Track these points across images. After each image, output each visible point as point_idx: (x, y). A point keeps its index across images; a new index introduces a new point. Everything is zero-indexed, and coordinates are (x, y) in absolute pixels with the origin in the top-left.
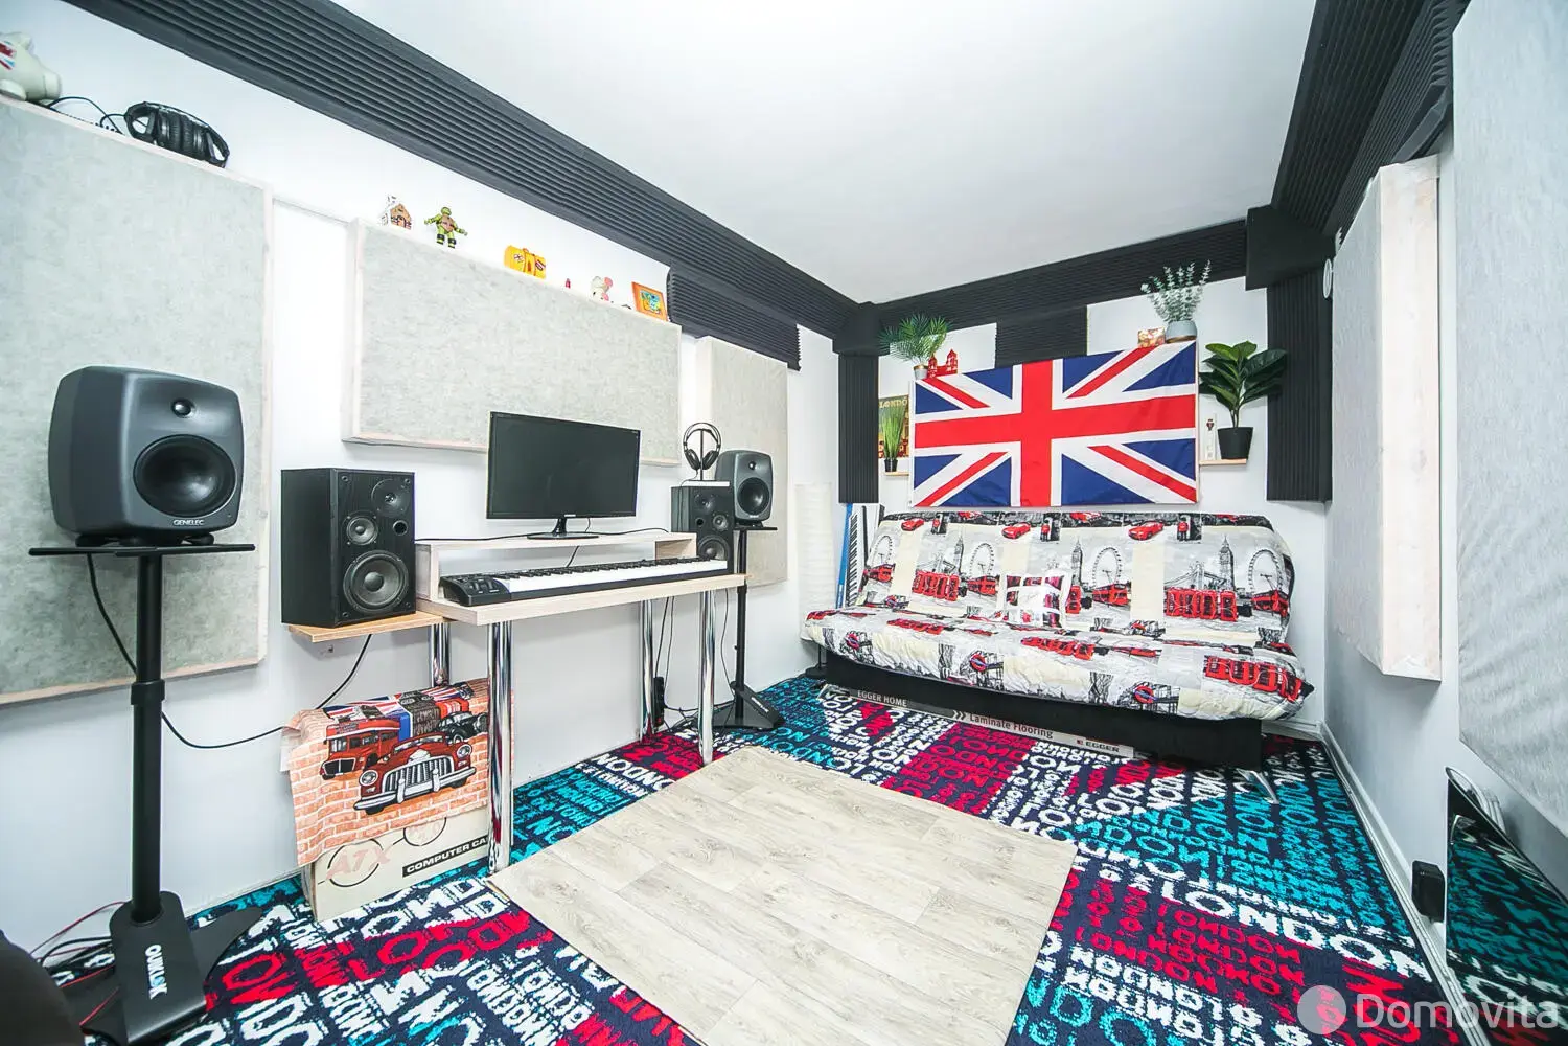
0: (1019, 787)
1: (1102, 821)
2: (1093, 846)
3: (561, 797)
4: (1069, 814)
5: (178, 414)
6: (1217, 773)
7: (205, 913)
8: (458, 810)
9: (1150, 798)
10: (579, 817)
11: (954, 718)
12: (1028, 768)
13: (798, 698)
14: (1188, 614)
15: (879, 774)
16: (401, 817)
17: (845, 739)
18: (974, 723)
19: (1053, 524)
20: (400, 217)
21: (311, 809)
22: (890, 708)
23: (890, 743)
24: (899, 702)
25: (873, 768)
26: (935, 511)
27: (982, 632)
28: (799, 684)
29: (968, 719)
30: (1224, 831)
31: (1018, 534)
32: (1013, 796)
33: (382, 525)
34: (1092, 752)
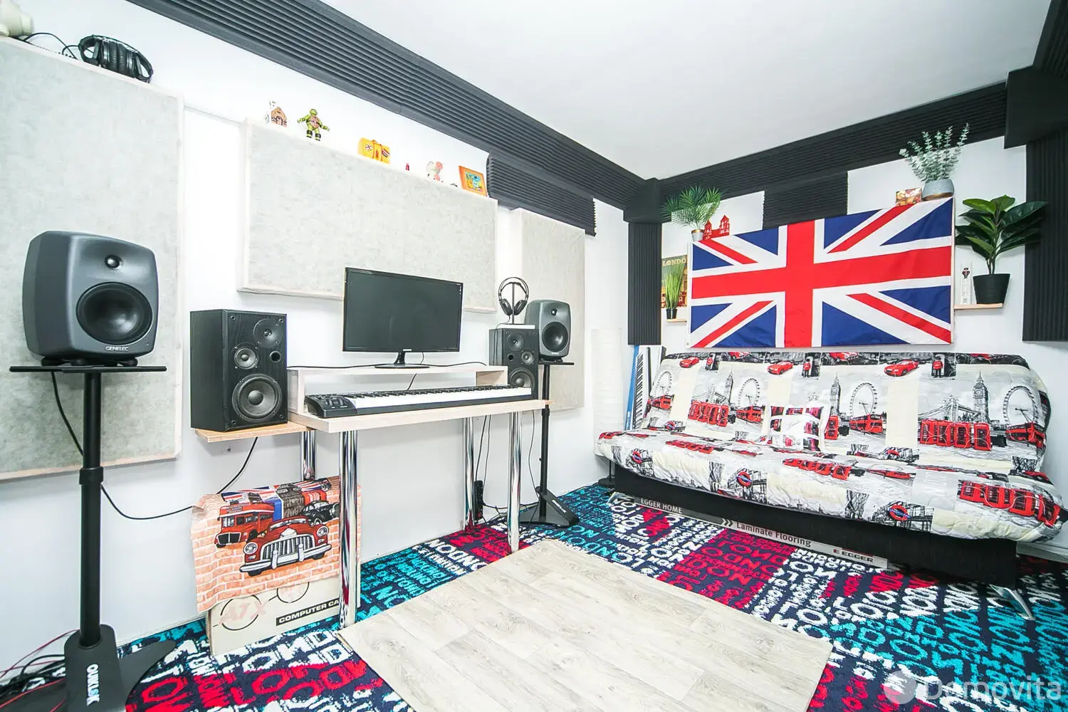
0: (780, 587)
1: (857, 623)
2: (848, 645)
3: (399, 571)
4: (825, 614)
5: (109, 266)
6: (970, 588)
7: (136, 643)
8: (317, 577)
9: (903, 606)
10: (411, 588)
11: (723, 525)
12: (788, 572)
13: (591, 502)
14: (942, 443)
15: (656, 569)
16: (275, 579)
17: (629, 537)
18: (741, 530)
19: (813, 362)
20: (278, 118)
21: (208, 569)
22: (667, 514)
23: (666, 543)
24: (675, 509)
25: (650, 563)
26: (709, 351)
27: (748, 453)
28: (594, 491)
29: (735, 526)
30: (977, 641)
31: (782, 370)
32: (774, 595)
33: (261, 354)
34: (847, 561)
